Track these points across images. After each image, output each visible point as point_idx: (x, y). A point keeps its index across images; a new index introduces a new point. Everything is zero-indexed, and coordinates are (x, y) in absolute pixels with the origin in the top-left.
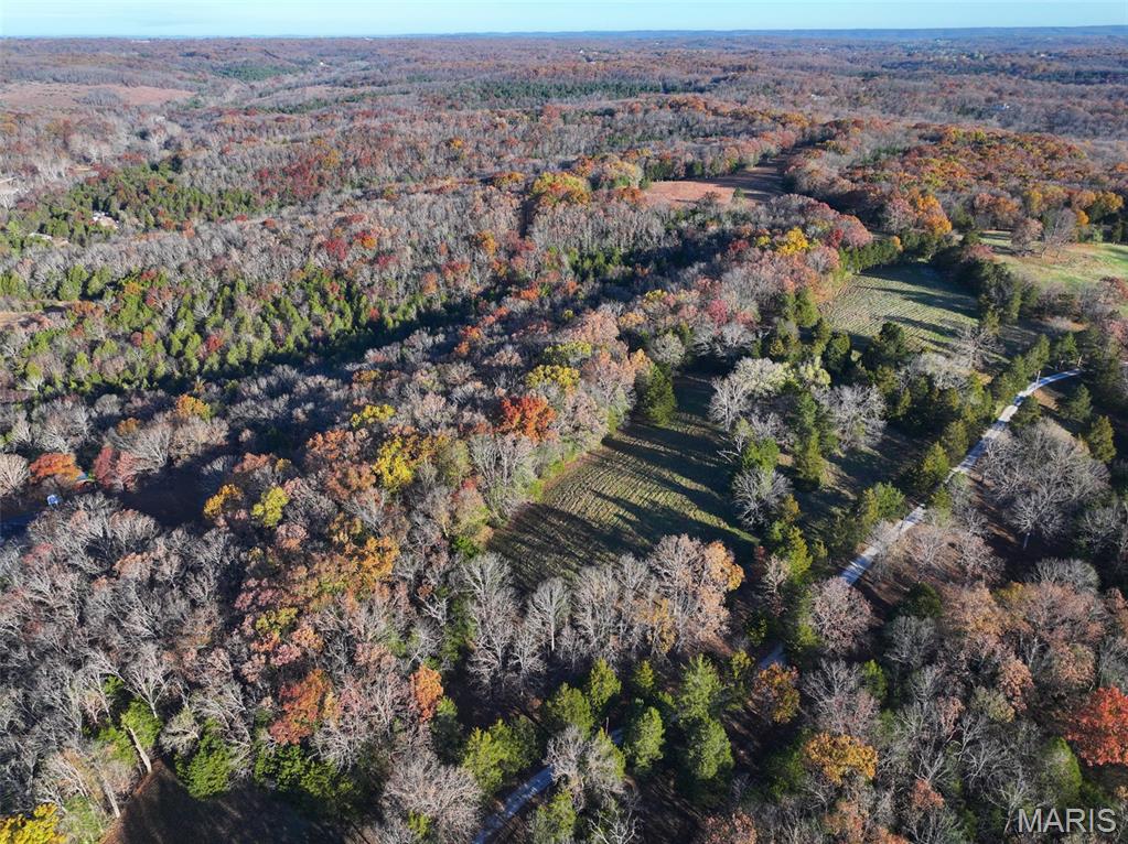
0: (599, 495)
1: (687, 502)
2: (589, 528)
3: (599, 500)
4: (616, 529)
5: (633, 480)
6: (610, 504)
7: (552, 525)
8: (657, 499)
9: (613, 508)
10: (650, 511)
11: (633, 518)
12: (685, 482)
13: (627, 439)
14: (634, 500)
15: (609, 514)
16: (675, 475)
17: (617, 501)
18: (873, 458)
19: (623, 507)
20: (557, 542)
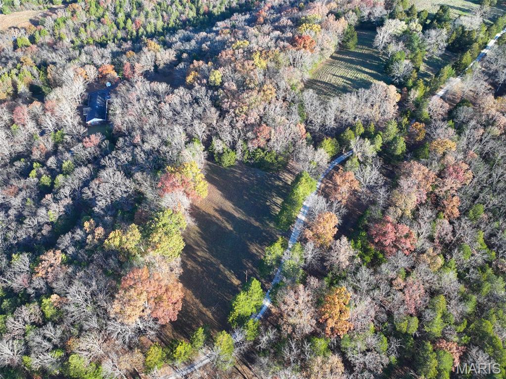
0: (334, 75)
1: (369, 77)
2: (334, 87)
3: (334, 77)
4: (344, 86)
5: (346, 70)
6: (340, 78)
7: (319, 86)
8: (357, 76)
9: (341, 80)
10: (355, 80)
11: (350, 83)
12: (367, 70)
13: (339, 56)
14: (348, 76)
15: (340, 82)
16: (362, 68)
17: (342, 77)
18: (439, 60)
19: (345, 79)
20: (323, 91)
